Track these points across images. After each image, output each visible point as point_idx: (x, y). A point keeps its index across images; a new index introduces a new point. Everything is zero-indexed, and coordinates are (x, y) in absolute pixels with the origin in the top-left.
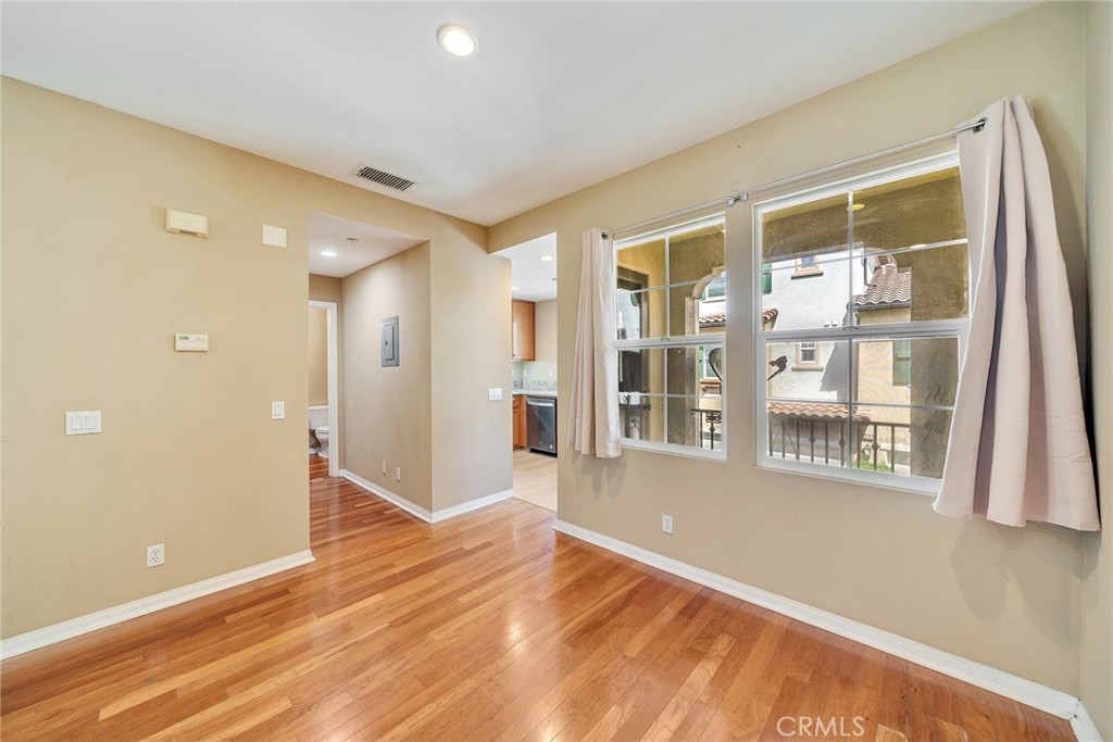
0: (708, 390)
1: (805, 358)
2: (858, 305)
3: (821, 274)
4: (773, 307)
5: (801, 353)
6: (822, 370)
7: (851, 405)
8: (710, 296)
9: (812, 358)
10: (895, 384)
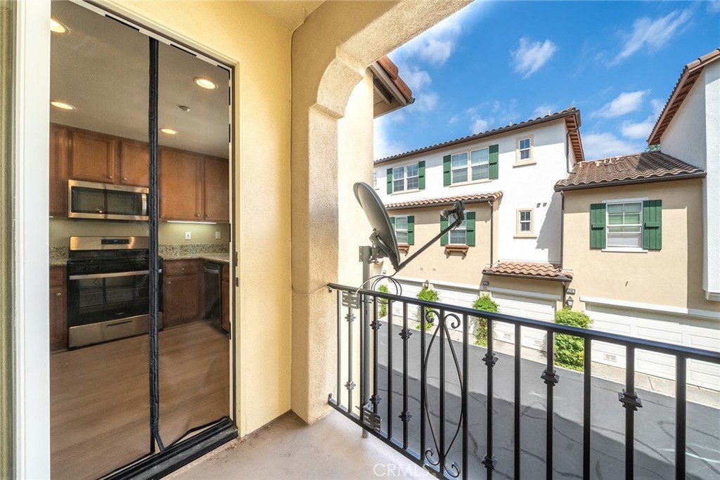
0: (452, 253)
1: (523, 229)
2: (563, 186)
3: (535, 164)
4: (500, 190)
5: (520, 225)
6: (536, 238)
7: (559, 266)
8: (454, 182)
9: (528, 229)
10: (592, 248)
